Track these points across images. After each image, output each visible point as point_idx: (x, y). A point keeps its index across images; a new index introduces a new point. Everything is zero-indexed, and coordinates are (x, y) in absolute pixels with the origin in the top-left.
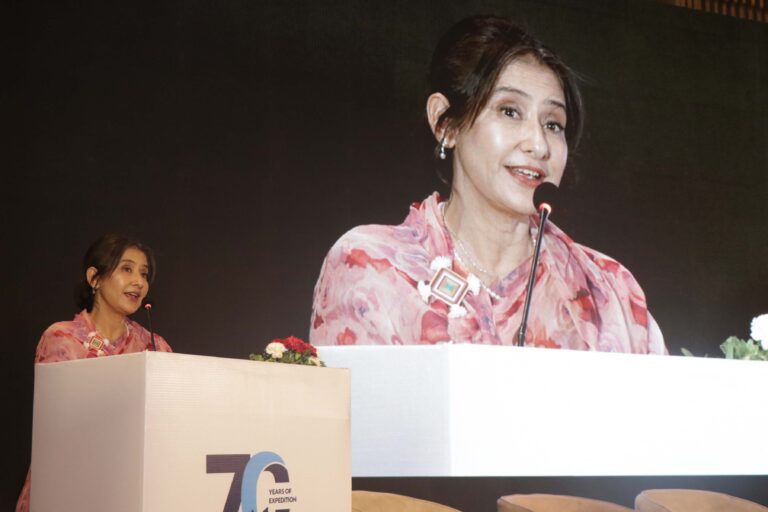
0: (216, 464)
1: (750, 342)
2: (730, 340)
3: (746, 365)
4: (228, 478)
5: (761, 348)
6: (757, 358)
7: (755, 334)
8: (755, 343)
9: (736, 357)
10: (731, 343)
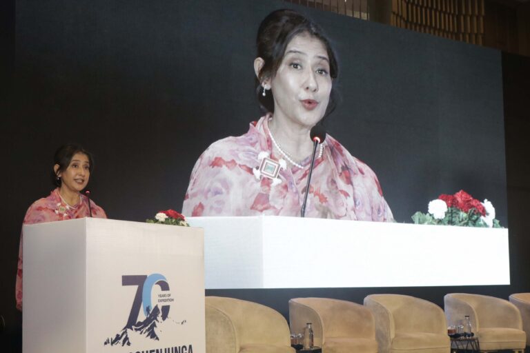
0: (127, 280)
1: (428, 214)
2: (417, 213)
3: (425, 227)
4: (135, 288)
5: (433, 218)
6: (431, 223)
7: (430, 211)
8: (430, 215)
9: (420, 223)
10: (417, 215)
